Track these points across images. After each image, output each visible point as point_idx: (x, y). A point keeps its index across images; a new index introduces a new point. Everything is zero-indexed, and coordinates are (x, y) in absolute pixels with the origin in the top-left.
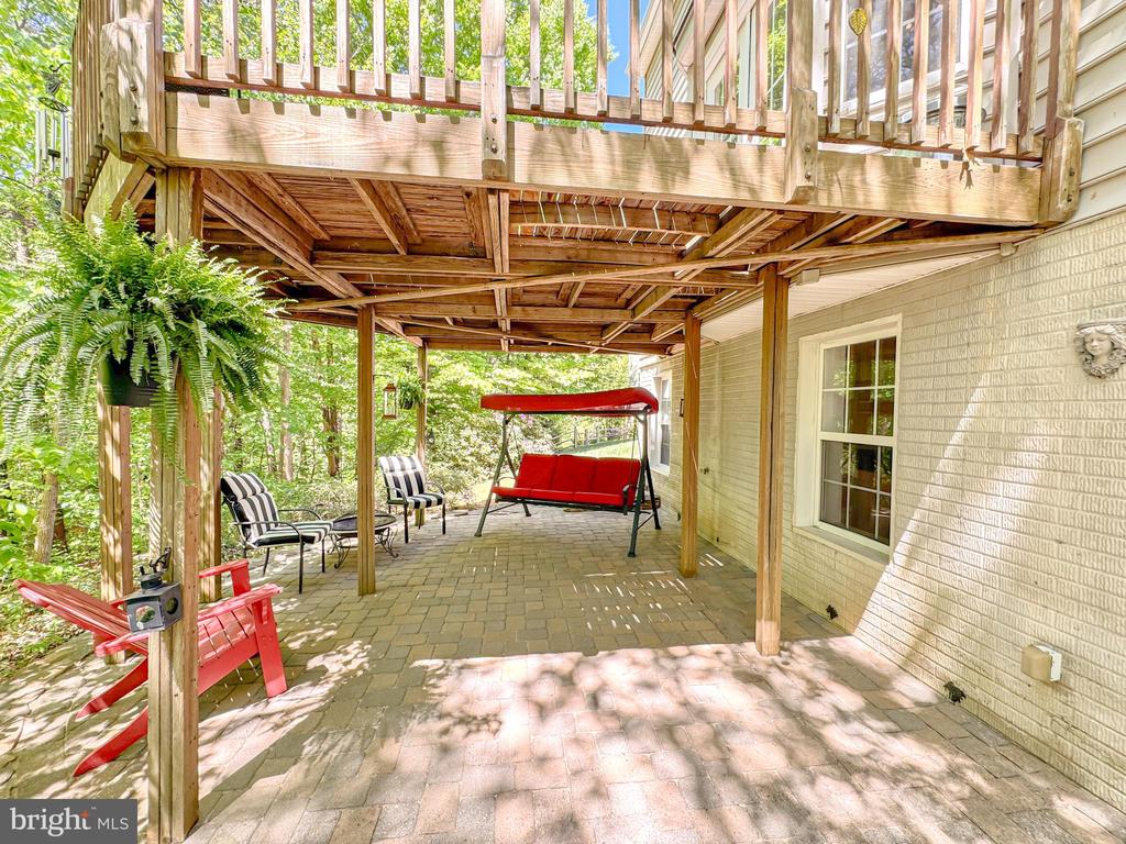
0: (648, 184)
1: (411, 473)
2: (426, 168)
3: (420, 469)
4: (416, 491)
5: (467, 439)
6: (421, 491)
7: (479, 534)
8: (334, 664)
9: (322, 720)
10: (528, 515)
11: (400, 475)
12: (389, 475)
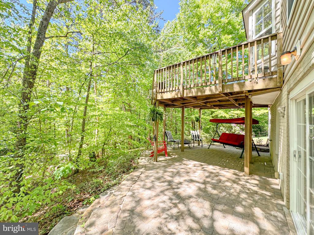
0: (199, 94)
1: (197, 134)
2: (176, 97)
3: (199, 134)
4: (197, 138)
5: (222, 130)
6: (198, 138)
7: (209, 148)
8: (173, 156)
9: (169, 160)
10: (225, 147)
11: (194, 134)
12: (192, 134)
